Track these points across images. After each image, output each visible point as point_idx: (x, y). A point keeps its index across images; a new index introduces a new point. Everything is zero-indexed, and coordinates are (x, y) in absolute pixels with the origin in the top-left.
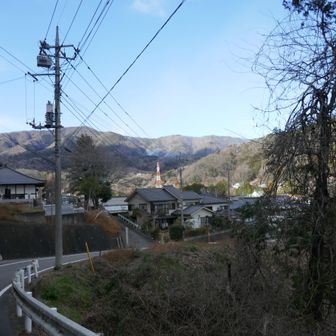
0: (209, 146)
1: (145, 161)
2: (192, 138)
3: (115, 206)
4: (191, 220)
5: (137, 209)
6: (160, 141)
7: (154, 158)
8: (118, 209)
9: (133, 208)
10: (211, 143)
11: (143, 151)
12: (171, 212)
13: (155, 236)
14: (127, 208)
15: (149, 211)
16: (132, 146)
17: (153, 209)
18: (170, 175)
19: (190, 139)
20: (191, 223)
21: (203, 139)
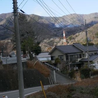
0: (94, 20)
1: (55, 31)
2: (83, 15)
3: (43, 58)
4: (94, 65)
5: (57, 59)
6: (63, 18)
7: (60, 29)
8: (45, 59)
9: (55, 58)
10: (95, 18)
11: (53, 25)
12: (79, 60)
13: (72, 75)
14: (50, 59)
15: (65, 60)
16: (47, 22)
17: (67, 59)
18: (71, 39)
19: (82, 16)
20: (94, 66)
21: (90, 15)
